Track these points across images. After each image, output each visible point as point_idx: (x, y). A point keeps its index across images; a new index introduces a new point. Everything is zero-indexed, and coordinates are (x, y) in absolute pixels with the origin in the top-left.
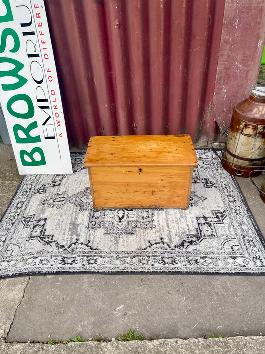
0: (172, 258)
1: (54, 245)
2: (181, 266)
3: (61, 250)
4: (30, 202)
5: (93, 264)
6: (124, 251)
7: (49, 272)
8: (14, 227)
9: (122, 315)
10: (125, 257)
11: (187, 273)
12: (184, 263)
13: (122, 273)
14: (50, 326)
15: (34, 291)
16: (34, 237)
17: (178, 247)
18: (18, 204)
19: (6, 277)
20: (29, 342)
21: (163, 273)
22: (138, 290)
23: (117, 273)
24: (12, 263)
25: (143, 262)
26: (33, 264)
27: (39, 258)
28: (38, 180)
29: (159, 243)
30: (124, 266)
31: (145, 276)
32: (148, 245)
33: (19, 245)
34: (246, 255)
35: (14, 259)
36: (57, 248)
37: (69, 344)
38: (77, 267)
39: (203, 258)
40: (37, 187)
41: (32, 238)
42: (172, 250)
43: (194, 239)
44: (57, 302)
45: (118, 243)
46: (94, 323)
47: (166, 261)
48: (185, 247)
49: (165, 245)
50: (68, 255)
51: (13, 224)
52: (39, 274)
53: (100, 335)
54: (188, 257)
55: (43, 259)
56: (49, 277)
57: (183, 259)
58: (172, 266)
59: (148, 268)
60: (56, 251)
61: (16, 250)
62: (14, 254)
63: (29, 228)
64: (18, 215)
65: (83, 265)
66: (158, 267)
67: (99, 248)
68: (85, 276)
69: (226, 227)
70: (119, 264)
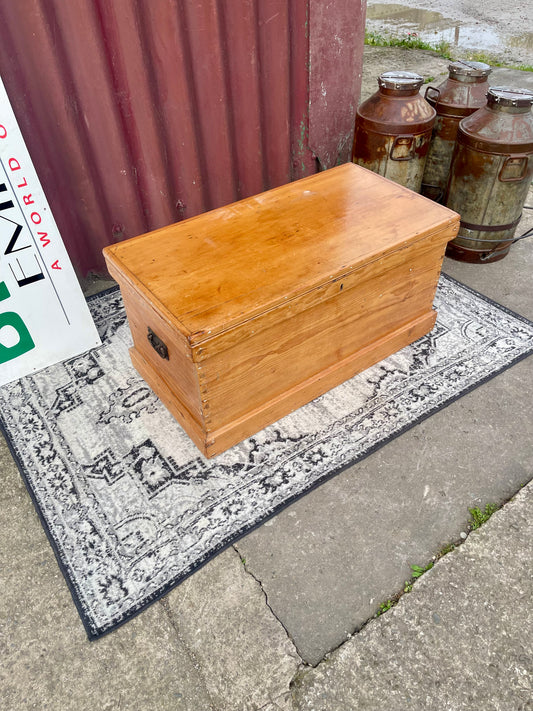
0: (423, 384)
1: (220, 473)
2: (446, 389)
3: (242, 473)
4: (64, 433)
5: (321, 460)
6: (347, 413)
7: (261, 517)
8: (83, 496)
9: (439, 498)
10: (360, 422)
11: (463, 394)
12: (445, 384)
13: (378, 446)
14: (355, 587)
15: (268, 561)
16: (161, 484)
17: (415, 368)
18: (39, 451)
19: (180, 579)
20: (350, 635)
21: (433, 412)
22: (424, 454)
23: (372, 450)
24: (165, 551)
25: (392, 412)
26: (216, 525)
27: (217, 509)
28: (34, 388)
29: (386, 375)
30: (370, 435)
31: (413, 431)
32: (373, 386)
33: (141, 515)
34: (502, 334)
35: (159, 543)
36: (232, 474)
37: (416, 585)
38: (300, 479)
39: (461, 364)
40: (49, 403)
41: (156, 487)
42: (412, 374)
43: (424, 347)
44: (327, 547)
45: (325, 408)
46: (414, 535)
47: (420, 393)
48: (424, 362)
49: (396, 373)
50: (265, 472)
51: (74, 491)
52: (246, 531)
53: (439, 544)
54: (441, 373)
55: (224, 505)
56: (270, 523)
57: (437, 379)
58: (435, 396)
59: (406, 417)
60: (233, 479)
61: (142, 526)
62: (146, 536)
63: (127, 477)
64: (66, 470)
65: (307, 471)
66: (418, 407)
67: (305, 431)
68: (329, 484)
69: (446, 311)
70: (361, 436)
